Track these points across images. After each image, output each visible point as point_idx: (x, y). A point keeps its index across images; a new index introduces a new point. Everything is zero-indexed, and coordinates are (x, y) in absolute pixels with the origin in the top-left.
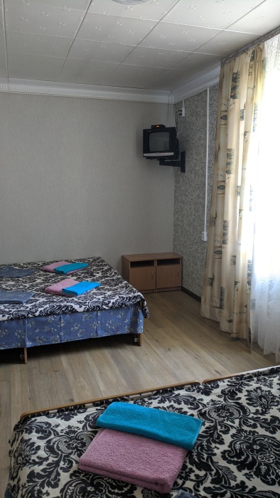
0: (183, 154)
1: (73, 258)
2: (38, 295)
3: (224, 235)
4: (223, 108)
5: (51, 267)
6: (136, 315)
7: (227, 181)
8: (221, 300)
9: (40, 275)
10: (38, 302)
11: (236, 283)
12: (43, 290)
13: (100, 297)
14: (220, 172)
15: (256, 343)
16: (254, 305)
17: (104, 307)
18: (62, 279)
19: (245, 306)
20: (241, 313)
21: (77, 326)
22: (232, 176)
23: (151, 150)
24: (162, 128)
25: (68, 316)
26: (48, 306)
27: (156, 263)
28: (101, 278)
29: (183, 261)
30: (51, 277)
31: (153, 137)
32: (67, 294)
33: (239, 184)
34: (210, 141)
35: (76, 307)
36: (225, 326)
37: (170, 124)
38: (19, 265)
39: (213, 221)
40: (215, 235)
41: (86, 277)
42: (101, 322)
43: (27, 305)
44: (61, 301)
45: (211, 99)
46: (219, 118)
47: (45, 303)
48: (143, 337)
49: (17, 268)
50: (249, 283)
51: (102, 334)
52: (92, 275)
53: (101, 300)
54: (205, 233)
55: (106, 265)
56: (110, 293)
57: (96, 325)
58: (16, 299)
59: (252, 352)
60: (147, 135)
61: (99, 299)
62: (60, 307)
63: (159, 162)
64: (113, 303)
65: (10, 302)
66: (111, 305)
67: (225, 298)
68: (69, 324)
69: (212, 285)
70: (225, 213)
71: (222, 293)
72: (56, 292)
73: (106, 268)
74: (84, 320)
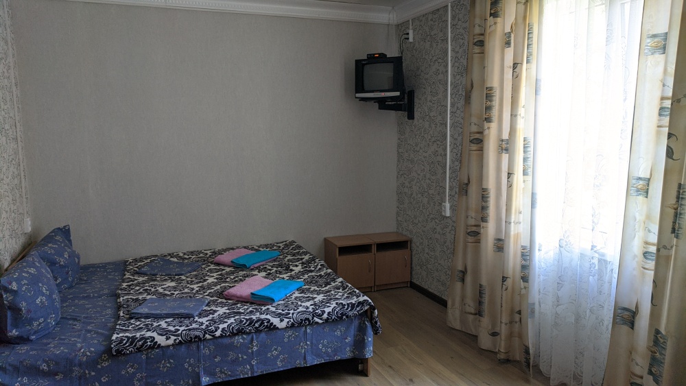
0: (411, 94)
1: (256, 242)
2: (214, 301)
3: (484, 208)
4: (477, 30)
5: (226, 258)
6: (362, 330)
7: (486, 132)
8: (480, 303)
9: (211, 271)
10: (216, 314)
11: (504, 279)
12: (221, 294)
13: (308, 304)
14: (474, 120)
15: (536, 366)
16: (533, 312)
17: (317, 320)
18: (246, 276)
19: (518, 314)
20: (511, 322)
21: (276, 349)
22: (494, 126)
23: (366, 88)
24: (382, 58)
25: (263, 335)
26: (232, 320)
27: (374, 248)
28: (303, 273)
29: (413, 245)
30: (228, 273)
31: (369, 70)
32: (258, 300)
33: (505, 136)
34: (454, 76)
35: (275, 321)
36: (485, 341)
37: (392, 52)
38: (177, 256)
39: (464, 189)
40: (467, 209)
41: (280, 273)
42: (312, 343)
43: (200, 320)
44: (251, 312)
45: (453, 18)
46: (471, 44)
47: (228, 316)
48: (371, 363)
49: (175, 260)
50: (525, 279)
51: (313, 361)
52: (288, 269)
53: (310, 310)
54: (448, 205)
55: (305, 253)
56: (320, 297)
57: (304, 348)
58: (182, 311)
59: (532, 380)
60: (360, 66)
61: (307, 308)
62: (251, 322)
63: (377, 105)
64: (329, 313)
65: (173, 316)
66: (325, 316)
67: (486, 299)
68: (264, 348)
69: (463, 280)
70: (484, 178)
71: (481, 294)
72: (241, 297)
73: (306, 257)
74: (286, 340)
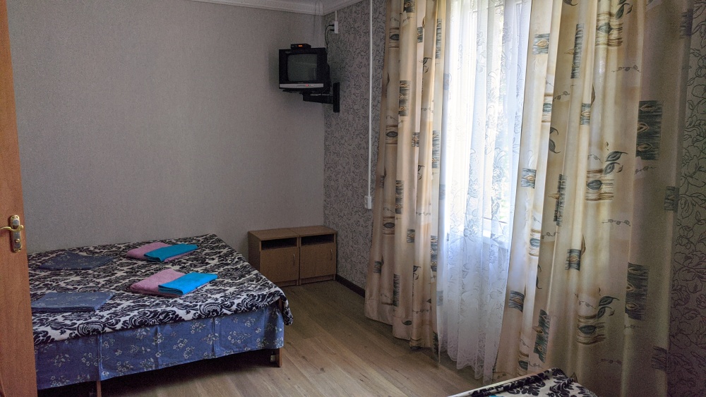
0: (337, 87)
1: (173, 237)
2: (119, 295)
3: (398, 200)
4: (394, 24)
5: (139, 252)
6: (272, 321)
7: (400, 126)
8: (395, 293)
9: (122, 265)
10: (120, 307)
11: (415, 268)
12: (128, 288)
13: (218, 296)
14: (390, 113)
15: (445, 352)
16: (441, 300)
17: (225, 311)
18: (157, 270)
19: (428, 302)
20: (422, 311)
21: (182, 342)
22: (407, 119)
23: (291, 78)
24: (306, 49)
25: (168, 327)
26: (136, 313)
27: (299, 242)
28: (218, 266)
29: (339, 238)
30: (140, 267)
31: (293, 61)
32: (166, 293)
33: (417, 130)
34: (375, 70)
35: (181, 313)
36: (400, 331)
37: (318, 42)
38: (87, 250)
39: (380, 181)
40: (384, 201)
41: (195, 266)
42: (220, 334)
43: (101, 314)
44: (157, 304)
45: (375, 10)
46: (388, 38)
47: (131, 309)
48: (283, 354)
49: (85, 254)
50: (434, 268)
51: (221, 352)
52: (203, 262)
53: (220, 301)
54: (370, 198)
55: (224, 247)
56: (232, 289)
57: (211, 339)
58: (83, 305)
59: (441, 366)
60: (284, 56)
61: (217, 299)
62: (155, 314)
63: (302, 96)
64: (238, 305)
65: (72, 310)
66: (234, 307)
67: (400, 290)
68: (169, 340)
69: (380, 271)
70: (398, 170)
71: (395, 283)
72: (148, 290)
73: (225, 251)
74: (193, 332)
